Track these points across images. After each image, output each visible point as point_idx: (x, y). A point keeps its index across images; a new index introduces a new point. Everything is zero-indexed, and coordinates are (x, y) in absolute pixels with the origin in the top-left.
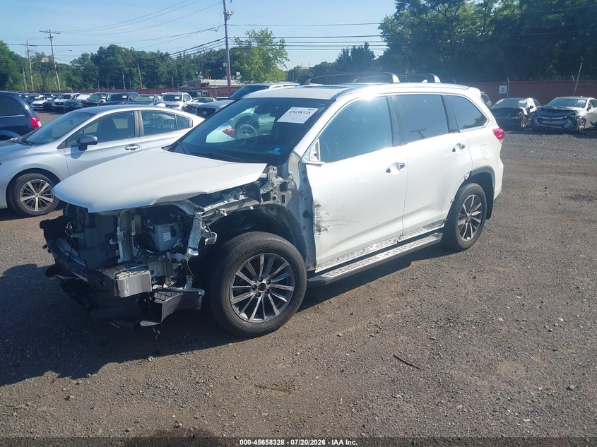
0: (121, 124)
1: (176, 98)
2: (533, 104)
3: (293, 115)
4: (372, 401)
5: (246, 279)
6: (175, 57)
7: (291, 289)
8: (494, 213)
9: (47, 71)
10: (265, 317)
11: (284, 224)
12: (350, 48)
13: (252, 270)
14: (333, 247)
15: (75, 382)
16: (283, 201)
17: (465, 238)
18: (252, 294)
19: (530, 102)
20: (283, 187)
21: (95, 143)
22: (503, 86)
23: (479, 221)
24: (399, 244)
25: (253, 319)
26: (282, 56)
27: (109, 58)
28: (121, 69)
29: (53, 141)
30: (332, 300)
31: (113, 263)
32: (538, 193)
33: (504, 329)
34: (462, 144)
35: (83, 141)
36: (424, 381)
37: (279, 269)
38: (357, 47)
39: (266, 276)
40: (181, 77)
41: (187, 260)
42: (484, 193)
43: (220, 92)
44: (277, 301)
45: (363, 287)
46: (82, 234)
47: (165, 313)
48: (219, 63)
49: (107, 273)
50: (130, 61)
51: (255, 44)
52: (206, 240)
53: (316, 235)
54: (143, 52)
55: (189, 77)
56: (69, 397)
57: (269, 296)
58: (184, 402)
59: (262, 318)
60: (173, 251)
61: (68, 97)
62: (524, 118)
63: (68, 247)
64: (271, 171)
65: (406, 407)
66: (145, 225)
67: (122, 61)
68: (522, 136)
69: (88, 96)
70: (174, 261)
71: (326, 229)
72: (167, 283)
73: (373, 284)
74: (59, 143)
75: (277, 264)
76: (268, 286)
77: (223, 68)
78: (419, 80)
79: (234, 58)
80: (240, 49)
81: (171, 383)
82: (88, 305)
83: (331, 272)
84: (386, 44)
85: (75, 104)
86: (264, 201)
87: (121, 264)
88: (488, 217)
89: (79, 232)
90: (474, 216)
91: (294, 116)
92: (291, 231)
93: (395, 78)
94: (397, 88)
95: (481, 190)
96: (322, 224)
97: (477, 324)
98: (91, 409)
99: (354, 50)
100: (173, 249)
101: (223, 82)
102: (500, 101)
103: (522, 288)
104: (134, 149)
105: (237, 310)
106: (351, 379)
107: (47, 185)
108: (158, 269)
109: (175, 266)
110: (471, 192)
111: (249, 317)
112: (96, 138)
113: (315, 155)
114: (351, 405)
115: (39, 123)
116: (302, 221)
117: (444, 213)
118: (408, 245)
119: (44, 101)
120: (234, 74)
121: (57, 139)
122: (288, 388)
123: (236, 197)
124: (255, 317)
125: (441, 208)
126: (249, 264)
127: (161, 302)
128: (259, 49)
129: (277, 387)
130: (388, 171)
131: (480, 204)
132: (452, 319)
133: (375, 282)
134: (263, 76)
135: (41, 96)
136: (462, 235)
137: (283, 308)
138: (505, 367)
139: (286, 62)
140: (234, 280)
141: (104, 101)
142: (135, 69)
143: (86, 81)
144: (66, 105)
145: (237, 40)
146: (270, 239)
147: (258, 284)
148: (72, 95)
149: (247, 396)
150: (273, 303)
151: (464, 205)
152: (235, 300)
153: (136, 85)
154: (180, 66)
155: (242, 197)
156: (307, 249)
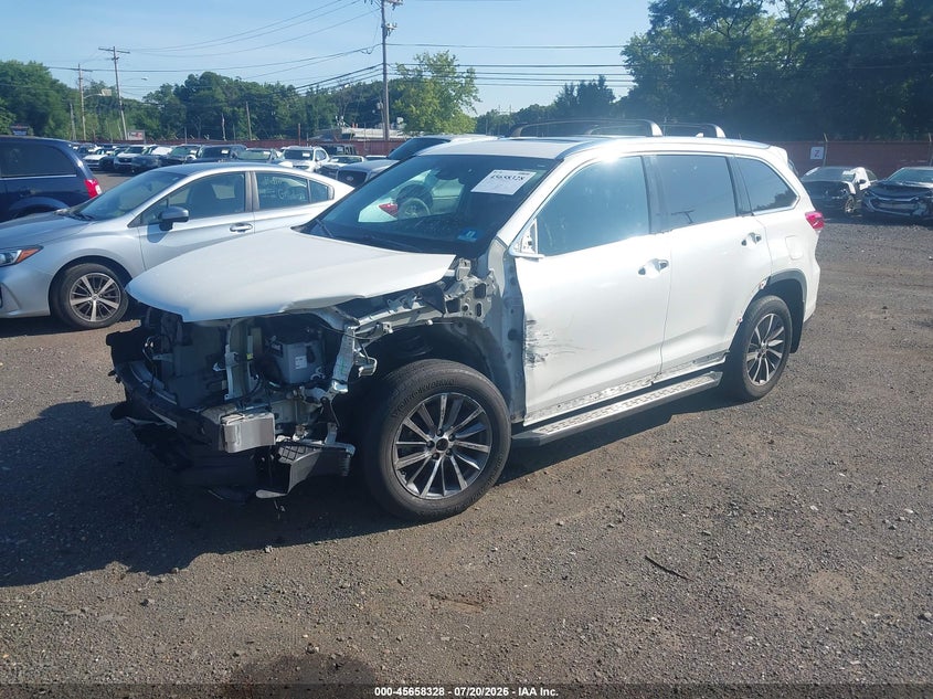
0: (224, 193)
1: (304, 155)
2: (865, 178)
3: (496, 181)
4: (611, 624)
5: (418, 431)
6: (302, 92)
7: (486, 449)
8: (802, 345)
9: (108, 110)
10: (446, 492)
11: (478, 349)
12: (576, 83)
13: (427, 417)
14: (552, 387)
15: (155, 579)
16: (479, 314)
17: (757, 380)
18: (427, 455)
19: (861, 173)
20: (479, 291)
21: (184, 219)
22: (817, 148)
23: (780, 355)
24: (655, 387)
25: (427, 494)
26: (469, 93)
27: (202, 92)
28: (219, 110)
29: (122, 215)
30: (547, 469)
31: (218, 400)
32: (872, 316)
33: (819, 524)
34: (757, 233)
35: (166, 216)
36: (693, 598)
37: (469, 419)
38: (587, 83)
39: (449, 429)
40: (311, 123)
41: (331, 399)
42: (788, 311)
43: (374, 148)
44: (464, 467)
45: (596, 452)
46: (170, 355)
47: (294, 480)
48: (371, 103)
49: (208, 414)
50: (234, 97)
51: (428, 75)
52: (361, 369)
53: (527, 367)
54: (255, 84)
55: (324, 123)
56: (146, 601)
57: (452, 458)
58: (321, 616)
59: (441, 492)
60: (310, 385)
61: (139, 150)
62: (851, 198)
63: (148, 375)
64: (461, 267)
65: (665, 635)
66: (267, 343)
67: (221, 97)
68: (846, 227)
69: (170, 150)
70: (311, 400)
71: (543, 359)
72: (298, 432)
73: (611, 447)
74: (130, 218)
75: (466, 409)
76: (451, 444)
77: (378, 111)
78: (692, 133)
79: (395, 95)
80: (405, 81)
81: (301, 587)
82: (175, 465)
83: (548, 427)
84: (633, 78)
85: (149, 161)
86: (450, 312)
87: (229, 401)
88: (794, 349)
89: (165, 352)
90: (772, 348)
91: (498, 183)
92: (488, 361)
93: (656, 129)
94: (659, 143)
95: (783, 305)
96: (538, 352)
97: (776, 514)
98: (181, 619)
99: (582, 87)
100: (310, 381)
101: (377, 133)
102: (813, 171)
103: (847, 461)
104: (244, 230)
105: (402, 478)
106: (577, 591)
107: (111, 281)
108: (285, 411)
109: (311, 409)
110: (768, 309)
111: (421, 490)
112: (186, 212)
113: (530, 243)
114: (580, 630)
115: (98, 189)
116: (506, 345)
117: (726, 341)
118: (668, 388)
119: (103, 156)
120: (393, 121)
121: (127, 211)
122: (481, 599)
123: (407, 305)
124: (430, 491)
125: (721, 332)
126: (424, 408)
127: (288, 461)
128: (435, 83)
129: (463, 598)
130: (642, 272)
131: (782, 329)
132: (736, 505)
133: (615, 444)
134: (439, 125)
135: (97, 148)
136: (752, 375)
137: (473, 478)
138: (822, 582)
139: (475, 104)
140: (399, 432)
141: (194, 158)
142: (242, 109)
143: (166, 127)
144: (135, 162)
145: (400, 67)
146: (456, 370)
147: (437, 439)
148: (145, 147)
149: (417, 611)
150: (457, 470)
151: (757, 330)
152: (400, 463)
153: (241, 133)
154: (310, 106)
155: (416, 306)
156: (513, 388)
